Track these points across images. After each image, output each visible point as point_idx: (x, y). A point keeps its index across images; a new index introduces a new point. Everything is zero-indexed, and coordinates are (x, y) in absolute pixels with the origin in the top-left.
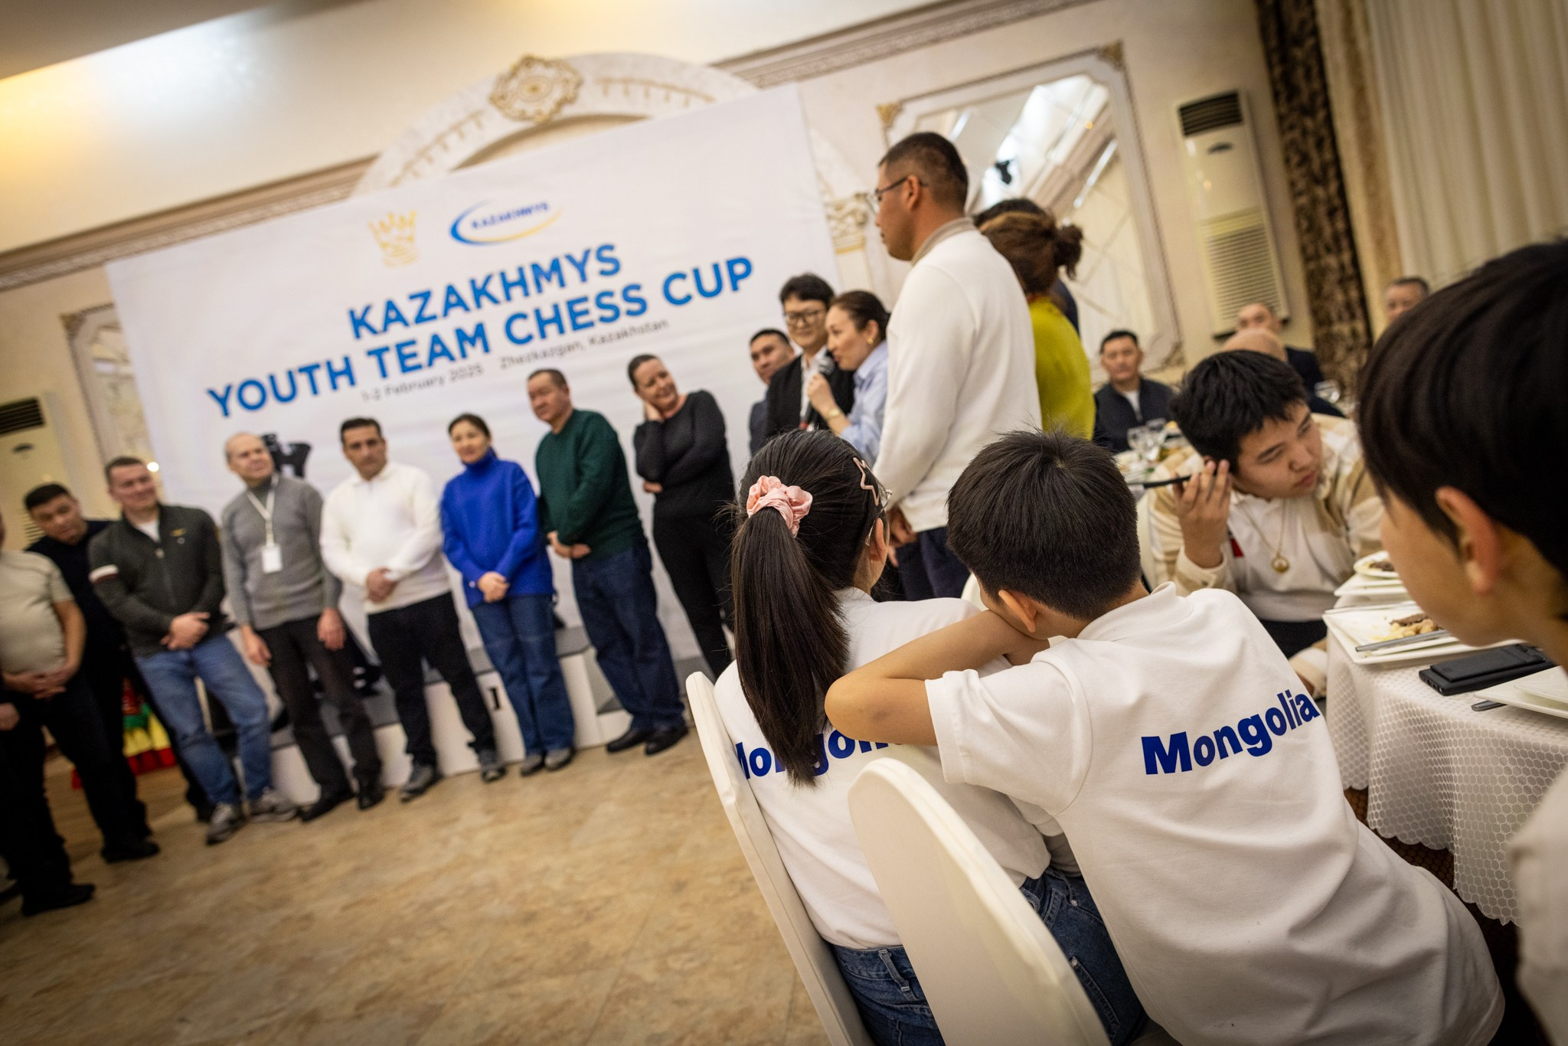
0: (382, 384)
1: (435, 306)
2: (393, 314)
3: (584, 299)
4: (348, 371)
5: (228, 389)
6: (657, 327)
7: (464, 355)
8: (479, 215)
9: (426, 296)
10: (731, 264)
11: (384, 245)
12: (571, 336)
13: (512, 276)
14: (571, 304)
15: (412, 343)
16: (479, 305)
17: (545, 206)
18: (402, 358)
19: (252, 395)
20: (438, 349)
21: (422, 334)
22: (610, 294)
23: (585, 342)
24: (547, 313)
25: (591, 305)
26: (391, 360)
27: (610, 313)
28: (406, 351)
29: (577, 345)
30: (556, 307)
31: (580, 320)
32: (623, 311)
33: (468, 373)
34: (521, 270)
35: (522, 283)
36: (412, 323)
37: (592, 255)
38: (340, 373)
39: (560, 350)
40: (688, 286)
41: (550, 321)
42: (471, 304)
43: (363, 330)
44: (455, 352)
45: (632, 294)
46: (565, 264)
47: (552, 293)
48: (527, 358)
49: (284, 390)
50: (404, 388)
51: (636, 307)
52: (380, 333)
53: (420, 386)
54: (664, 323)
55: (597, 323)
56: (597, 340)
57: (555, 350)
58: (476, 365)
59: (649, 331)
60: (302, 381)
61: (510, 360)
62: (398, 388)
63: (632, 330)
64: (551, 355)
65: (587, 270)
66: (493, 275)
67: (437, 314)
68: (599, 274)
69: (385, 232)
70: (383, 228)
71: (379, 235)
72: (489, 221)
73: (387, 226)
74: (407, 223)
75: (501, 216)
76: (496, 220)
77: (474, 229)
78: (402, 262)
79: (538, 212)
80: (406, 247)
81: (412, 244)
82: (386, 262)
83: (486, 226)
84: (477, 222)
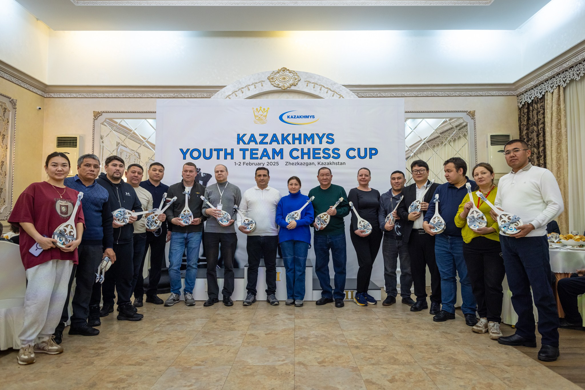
0: (242, 161)
1: (268, 140)
2: (252, 139)
3: (320, 149)
4: (232, 154)
5: (188, 150)
6: (342, 164)
7: (274, 158)
8: (290, 114)
9: (266, 136)
10: (371, 149)
11: (255, 116)
12: (312, 160)
13: (297, 136)
14: (314, 149)
15: (257, 150)
16: (283, 143)
17: (313, 117)
18: (252, 154)
19: (196, 154)
20: (265, 154)
21: (261, 148)
22: (329, 150)
23: (316, 163)
24: (306, 151)
25: (321, 152)
26: (248, 153)
27: (327, 156)
28: (254, 152)
29: (313, 164)
30: (309, 149)
31: (316, 156)
32: (331, 156)
33: (273, 164)
34: (300, 135)
35: (299, 139)
36: (258, 143)
37: (325, 136)
38: (229, 154)
39: (307, 164)
40: (355, 153)
41: (306, 154)
42: (280, 142)
43: (241, 142)
44: (271, 157)
45: (336, 151)
46: (315, 136)
47: (309, 144)
48: (295, 164)
49: (208, 155)
50: (250, 164)
51: (336, 156)
52: (246, 144)
53: (256, 164)
54: (344, 163)
55: (322, 158)
56: (321, 163)
57: (305, 163)
58: (277, 162)
59: (339, 165)
60: (215, 153)
61: (289, 163)
62: (247, 164)
63: (333, 163)
64: (303, 165)
65: (322, 140)
66: (291, 134)
67: (268, 142)
68: (326, 142)
69: (257, 112)
70: (257, 111)
71: (255, 112)
72: (294, 117)
73: (258, 110)
74: (265, 110)
75: (298, 116)
76: (296, 117)
77: (288, 118)
78: (260, 123)
79: (311, 118)
80: (263, 118)
81: (265, 118)
82: (255, 122)
83: (292, 118)
84: (289, 116)
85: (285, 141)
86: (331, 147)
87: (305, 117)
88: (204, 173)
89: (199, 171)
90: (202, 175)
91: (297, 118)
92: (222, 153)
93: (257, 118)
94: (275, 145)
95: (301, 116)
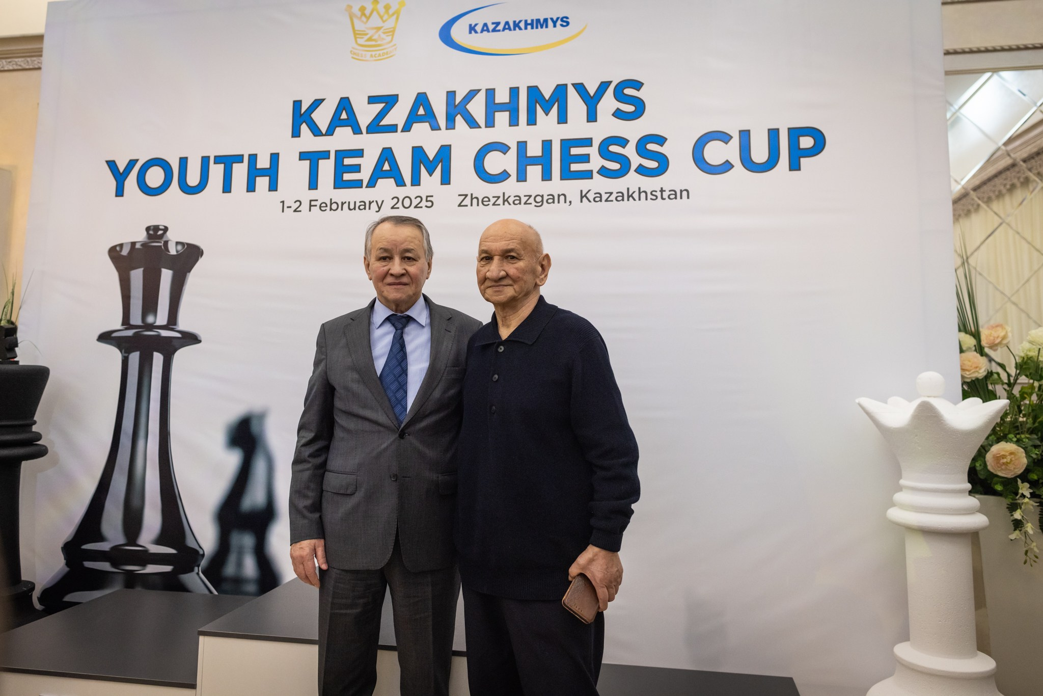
0: (307, 195)
1: (397, 115)
2: (344, 114)
3: (588, 142)
4: (272, 173)
5: (132, 163)
6: (674, 195)
7: (416, 181)
8: (477, 19)
9: (390, 101)
10: (795, 133)
11: (357, 34)
12: (557, 185)
13: (502, 97)
14: (567, 144)
15: (359, 153)
16: (451, 124)
17: (565, 22)
18: (340, 169)
19: (155, 177)
21: (373, 145)
22: (623, 142)
23: (574, 196)
24: (535, 150)
25: (593, 151)
26: (327, 168)
27: (615, 166)
28: (347, 162)
29: (562, 198)
30: (547, 145)
31: (575, 167)
32: (634, 166)
33: (414, 204)
34: (514, 92)
35: (512, 108)
36: (364, 130)
37: (610, 90)
38: (263, 172)
39: (539, 199)
40: (731, 152)
41: (534, 161)
42: (442, 122)
43: (304, 127)
44: (407, 175)
45: (651, 147)
46: (572, 94)
47: (547, 127)
48: (493, 200)
49: (193, 179)
50: (332, 206)
51: (653, 164)
52: (322, 135)
53: (352, 207)
54: (685, 193)
55: (595, 175)
56: (591, 196)
57: (532, 198)
58: (427, 197)
59: (663, 198)
60: (216, 172)
61: (472, 199)
62: (324, 205)
63: (640, 193)
64: (525, 203)
65: (599, 107)
66: (479, 91)
67: (397, 125)
68: (613, 115)
69: (364, 19)
70: (363, 14)
71: (356, 21)
72: (491, 27)
73: (367, 12)
74: (391, 12)
75: (507, 23)
76: (500, 27)
77: (470, 33)
78: (372, 56)
79: (555, 26)
80: (384, 39)
81: (390, 37)
82: (354, 54)
83: (485, 33)
84: (476, 25)
85: (459, 119)
86: (633, 131)
87: (532, 24)
88: (177, 243)
89: (162, 236)
90: (173, 251)
91: (504, 29)
92: (240, 172)
93: (361, 41)
95: (520, 21)
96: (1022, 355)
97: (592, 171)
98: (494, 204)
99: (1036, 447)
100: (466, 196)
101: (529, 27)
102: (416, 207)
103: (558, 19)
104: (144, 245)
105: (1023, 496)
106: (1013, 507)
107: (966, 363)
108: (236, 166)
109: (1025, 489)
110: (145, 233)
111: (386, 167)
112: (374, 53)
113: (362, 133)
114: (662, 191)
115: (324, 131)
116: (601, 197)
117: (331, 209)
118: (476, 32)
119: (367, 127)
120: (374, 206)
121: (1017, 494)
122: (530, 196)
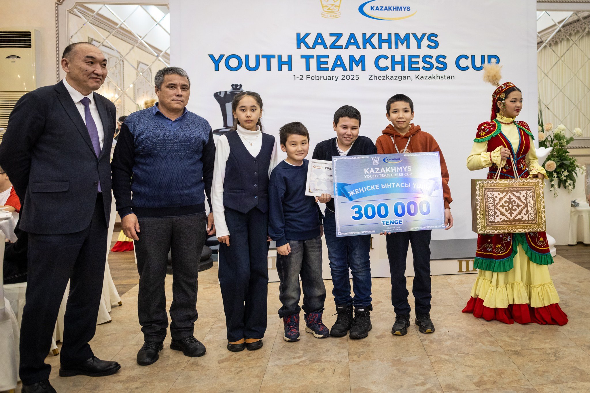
0: (305, 73)
1: (343, 42)
2: (320, 40)
3: (418, 56)
4: (289, 63)
5: (222, 56)
6: (449, 78)
7: (351, 69)
8: (374, 4)
9: (339, 36)
10: (490, 57)
11: (323, 6)
12: (407, 73)
13: (385, 37)
14: (411, 57)
15: (327, 57)
16: (365, 47)
17: (409, 9)
18: (319, 63)
19: (234, 63)
20: (339, 62)
21: (333, 54)
22: (431, 57)
23: (413, 77)
24: (398, 59)
25: (420, 60)
26: (313, 62)
27: (428, 66)
28: (322, 60)
29: (409, 77)
30: (403, 57)
31: (413, 66)
32: (435, 67)
33: (351, 78)
34: (389, 35)
35: (389, 41)
36: (329, 47)
37: (426, 37)
38: (285, 63)
39: (400, 78)
40: (468, 63)
41: (398, 63)
42: (361, 46)
43: (302, 44)
44: (347, 66)
45: (441, 59)
46: (412, 37)
47: (402, 50)
48: (382, 78)
49: (252, 64)
50: (316, 78)
51: (442, 66)
52: (311, 48)
53: (325, 78)
54: (453, 77)
55: (421, 69)
56: (419, 77)
57: (398, 77)
58: (356, 75)
59: (445, 79)
60: (263, 62)
61: (374, 77)
62: (313, 77)
63: (437, 77)
64: (395, 79)
65: (422, 43)
66: (376, 34)
67: (342, 46)
68: (427, 47)
72: (380, 8)
75: (386, 7)
76: (383, 9)
77: (371, 10)
78: (330, 16)
79: (405, 10)
80: (335, 9)
81: (338, 9)
82: (323, 15)
83: (377, 10)
84: (374, 7)
85: (368, 44)
86: (434, 53)
87: (396, 8)
89: (239, 89)
91: (385, 10)
92: (274, 62)
93: (325, 9)
94: (352, 50)
95: (391, 7)
96: (555, 132)
97: (420, 68)
98: (383, 79)
99: (558, 162)
100: (372, 75)
101: (395, 10)
102: (352, 79)
103: (406, 7)
104: (231, 92)
105: (554, 177)
106: (551, 181)
107: (540, 136)
108: (272, 60)
109: (555, 175)
110: (231, 87)
111: (339, 63)
112: (331, 15)
113: (328, 48)
114: (445, 76)
115: (311, 46)
116: (423, 78)
117: (316, 79)
118: (374, 10)
119: (330, 46)
120: (334, 78)
121: (553, 176)
122: (397, 76)
